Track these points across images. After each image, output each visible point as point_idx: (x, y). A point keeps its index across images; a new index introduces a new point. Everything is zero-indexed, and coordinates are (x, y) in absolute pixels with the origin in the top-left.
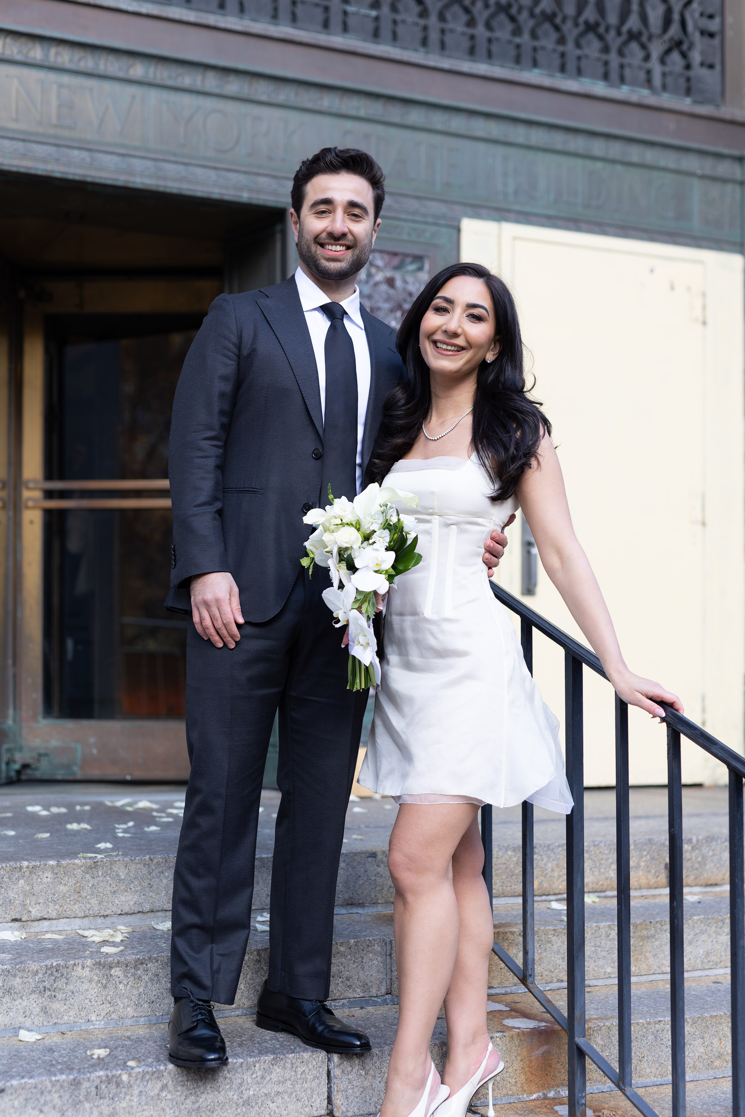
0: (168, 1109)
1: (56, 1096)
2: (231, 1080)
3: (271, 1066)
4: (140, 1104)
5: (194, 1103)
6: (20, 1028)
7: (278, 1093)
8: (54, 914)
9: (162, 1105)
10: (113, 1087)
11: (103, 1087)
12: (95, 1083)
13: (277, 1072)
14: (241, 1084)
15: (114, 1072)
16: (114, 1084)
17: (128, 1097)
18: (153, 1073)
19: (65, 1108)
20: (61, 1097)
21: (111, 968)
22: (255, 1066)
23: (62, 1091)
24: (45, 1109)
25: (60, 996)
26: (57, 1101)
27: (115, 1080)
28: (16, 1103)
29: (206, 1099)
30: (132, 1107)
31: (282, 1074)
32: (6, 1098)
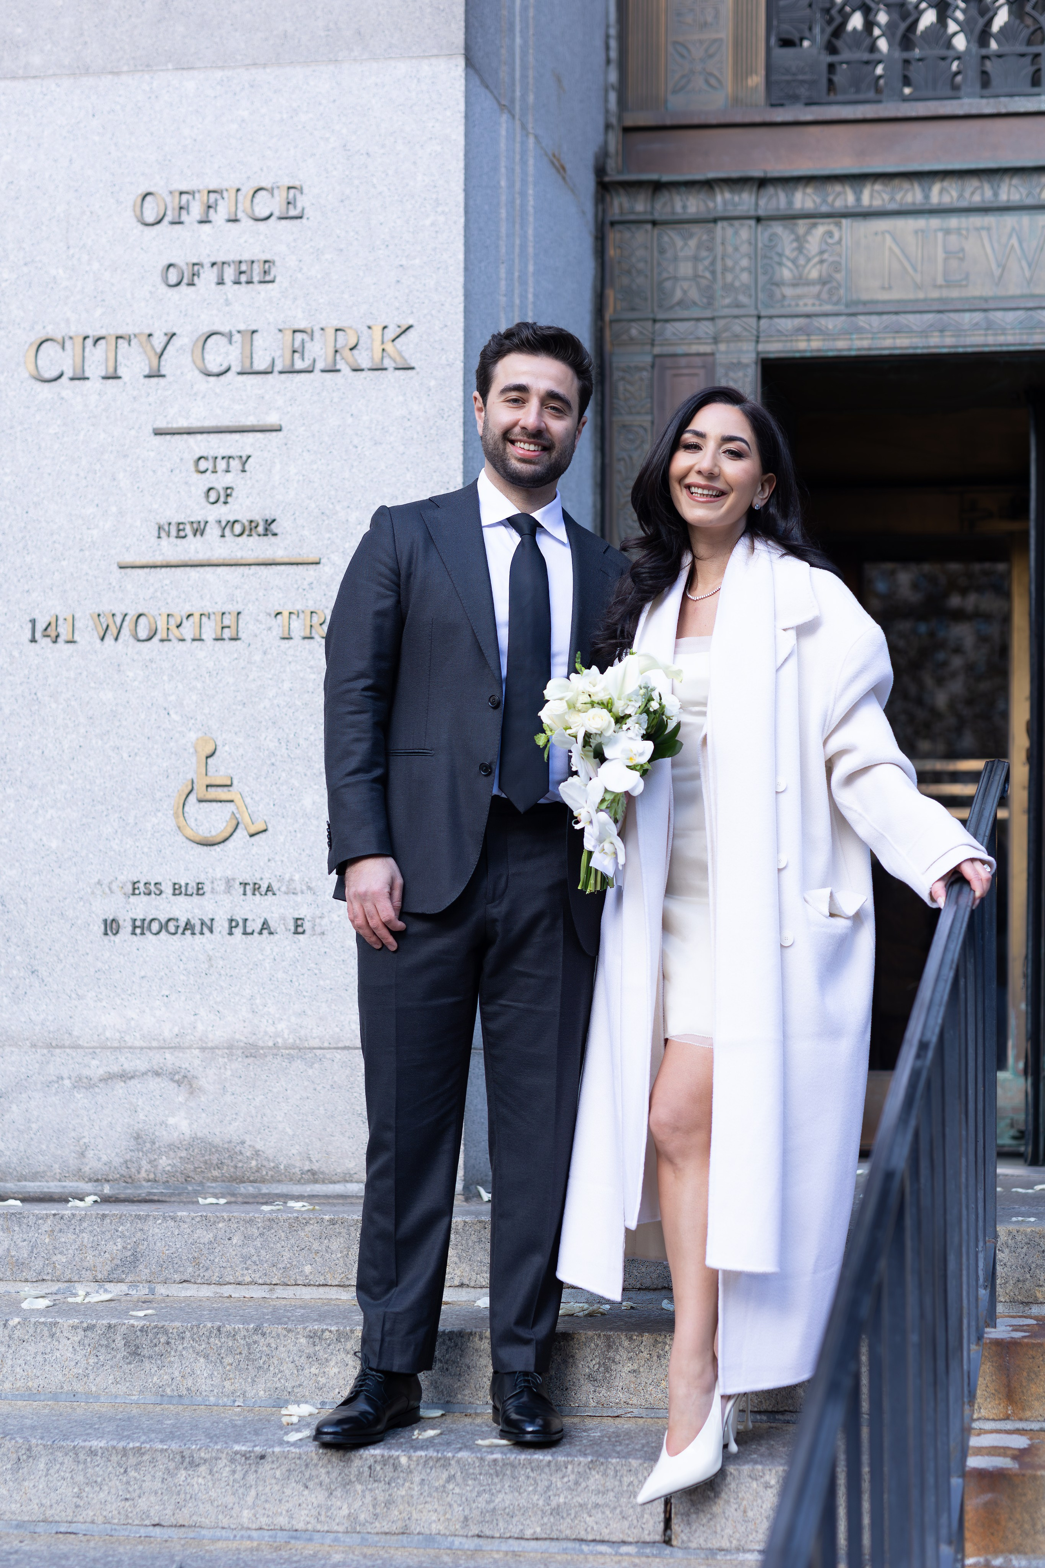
0: (455, 1506)
1: (323, 1471)
2: (535, 1481)
3: (588, 1470)
4: (421, 1494)
5: (488, 1502)
7: (597, 1506)
9: (449, 1499)
10: (389, 1469)
11: (378, 1468)
12: (369, 1463)
13: (595, 1479)
14: (548, 1488)
15: (393, 1452)
16: (391, 1467)
17: (407, 1484)
18: (438, 1460)
19: (333, 1487)
20: (328, 1472)
22: (566, 1468)
23: (330, 1466)
24: (311, 1485)
26: (324, 1477)
27: (392, 1461)
28: (278, 1473)
29: (503, 1500)
30: (412, 1496)
31: (603, 1482)
32: (267, 1467)
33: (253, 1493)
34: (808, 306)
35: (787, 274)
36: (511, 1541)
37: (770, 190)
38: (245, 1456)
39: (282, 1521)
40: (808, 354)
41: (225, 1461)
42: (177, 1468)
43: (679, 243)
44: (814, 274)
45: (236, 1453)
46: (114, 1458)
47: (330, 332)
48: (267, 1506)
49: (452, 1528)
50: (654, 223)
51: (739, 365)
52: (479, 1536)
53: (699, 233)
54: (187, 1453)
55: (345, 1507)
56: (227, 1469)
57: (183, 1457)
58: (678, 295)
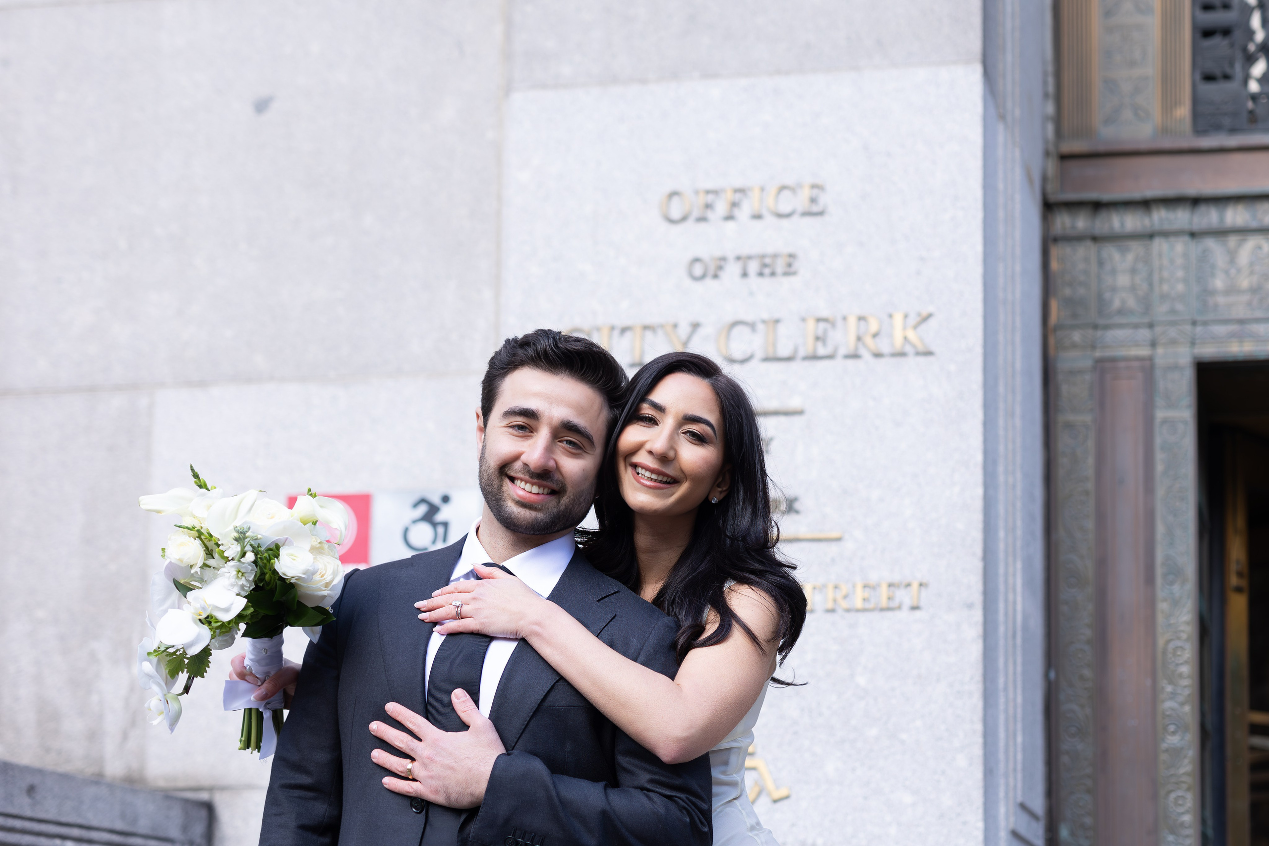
34: (1240, 312)
35: (1219, 283)
37: (1203, 209)
40: (1240, 359)
43: (1117, 256)
44: (1245, 283)
47: (852, 321)
50: (1095, 239)
51: (1175, 367)
53: (1136, 248)
58: (1117, 304)
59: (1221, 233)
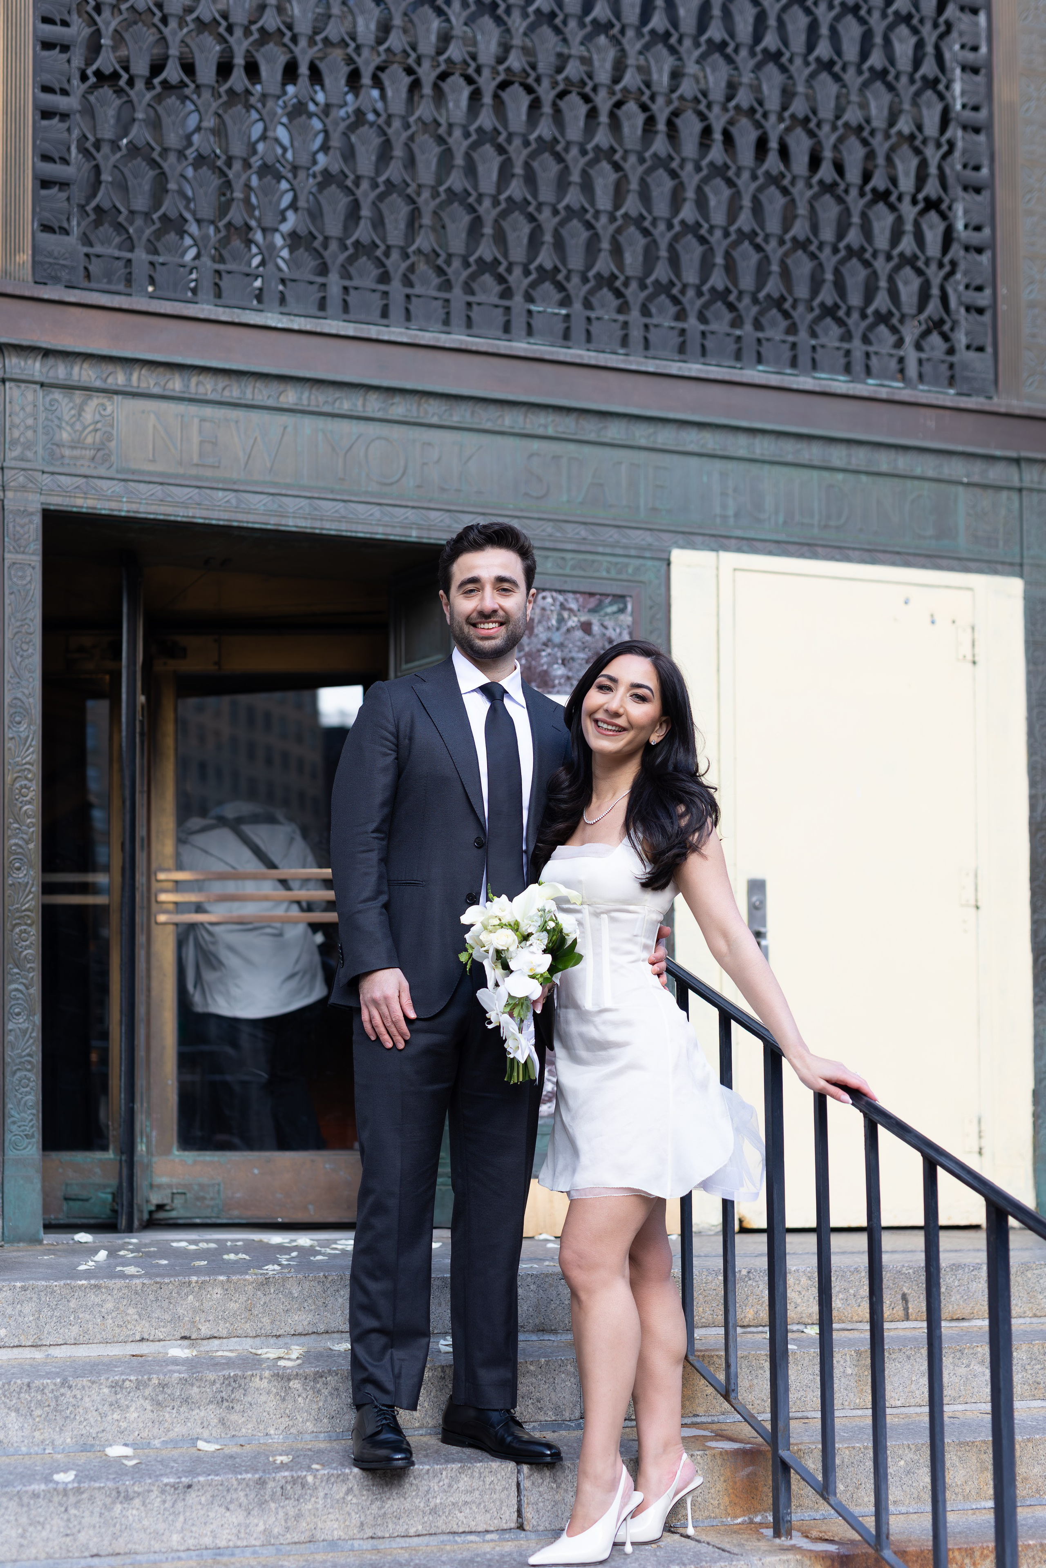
0: (353, 1514)
1: (242, 1494)
3: (458, 1475)
4: (325, 1506)
5: (380, 1509)
6: (198, 1439)
7: (466, 1503)
8: (224, 1333)
9: (348, 1509)
11: (289, 1487)
12: (281, 1484)
13: (465, 1481)
14: (428, 1492)
15: (299, 1473)
16: (300, 1485)
17: (313, 1499)
18: (338, 1476)
19: (251, 1507)
20: (246, 1495)
21: (289, 1380)
22: (442, 1474)
23: (248, 1489)
24: (232, 1507)
25: (238, 1407)
26: (243, 1499)
27: (300, 1481)
28: (203, 1499)
29: (392, 1505)
30: (317, 1509)
31: (470, 1483)
32: (193, 1494)
33: (181, 1519)
34: (85, 467)
35: (65, 436)
36: (398, 1539)
37: (51, 361)
38: (175, 1487)
39: (207, 1541)
41: (156, 1493)
42: (114, 1503)
44: (89, 439)
45: (166, 1485)
46: (56, 1499)
48: (194, 1529)
49: (351, 1533)
51: (25, 513)
52: (372, 1538)
54: (122, 1489)
55: (261, 1524)
56: (159, 1500)
57: (118, 1492)
59: (69, 388)
